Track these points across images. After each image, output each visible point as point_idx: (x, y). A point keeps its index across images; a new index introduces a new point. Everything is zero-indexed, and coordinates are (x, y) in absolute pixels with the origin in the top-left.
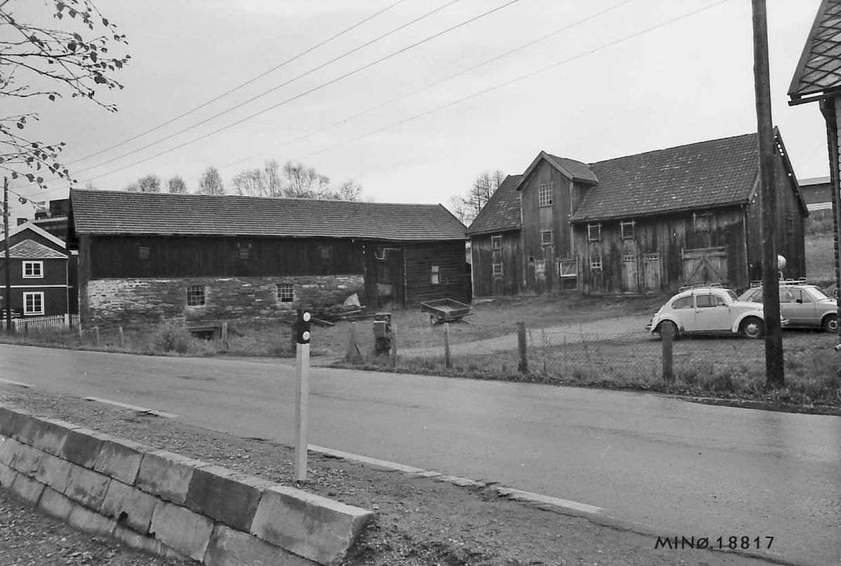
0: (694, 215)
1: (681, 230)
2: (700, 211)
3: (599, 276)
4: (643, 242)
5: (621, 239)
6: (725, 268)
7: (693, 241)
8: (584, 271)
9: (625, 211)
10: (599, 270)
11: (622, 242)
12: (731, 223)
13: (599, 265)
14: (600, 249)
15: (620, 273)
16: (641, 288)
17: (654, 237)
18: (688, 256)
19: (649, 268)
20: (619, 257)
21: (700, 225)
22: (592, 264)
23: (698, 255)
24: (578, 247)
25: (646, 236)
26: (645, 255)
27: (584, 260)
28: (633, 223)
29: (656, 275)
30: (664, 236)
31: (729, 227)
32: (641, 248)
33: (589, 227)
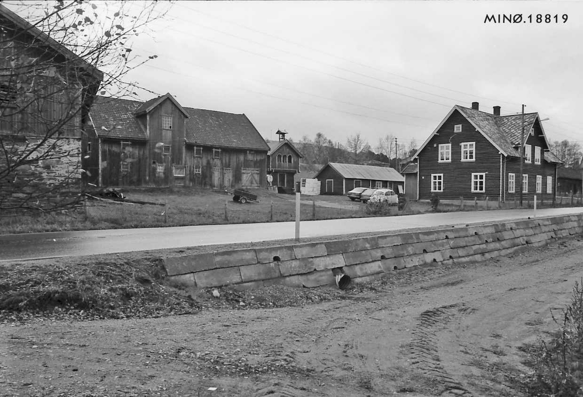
0: (248, 152)
1: (242, 158)
2: (251, 150)
3: (199, 178)
4: (224, 161)
5: (213, 158)
6: (258, 178)
7: (247, 164)
8: (190, 174)
9: (216, 143)
10: (199, 174)
11: (213, 159)
12: (262, 158)
13: (199, 171)
14: (201, 163)
15: (211, 177)
16: (222, 186)
17: (230, 159)
18: (244, 171)
19: (226, 176)
20: (211, 168)
21: (250, 157)
22: (195, 170)
23: (249, 172)
24: (188, 158)
25: (226, 158)
26: (224, 168)
27: (190, 167)
28: (220, 150)
29: (229, 180)
30: (234, 159)
31: (260, 160)
32: (222, 165)
33: (195, 148)
